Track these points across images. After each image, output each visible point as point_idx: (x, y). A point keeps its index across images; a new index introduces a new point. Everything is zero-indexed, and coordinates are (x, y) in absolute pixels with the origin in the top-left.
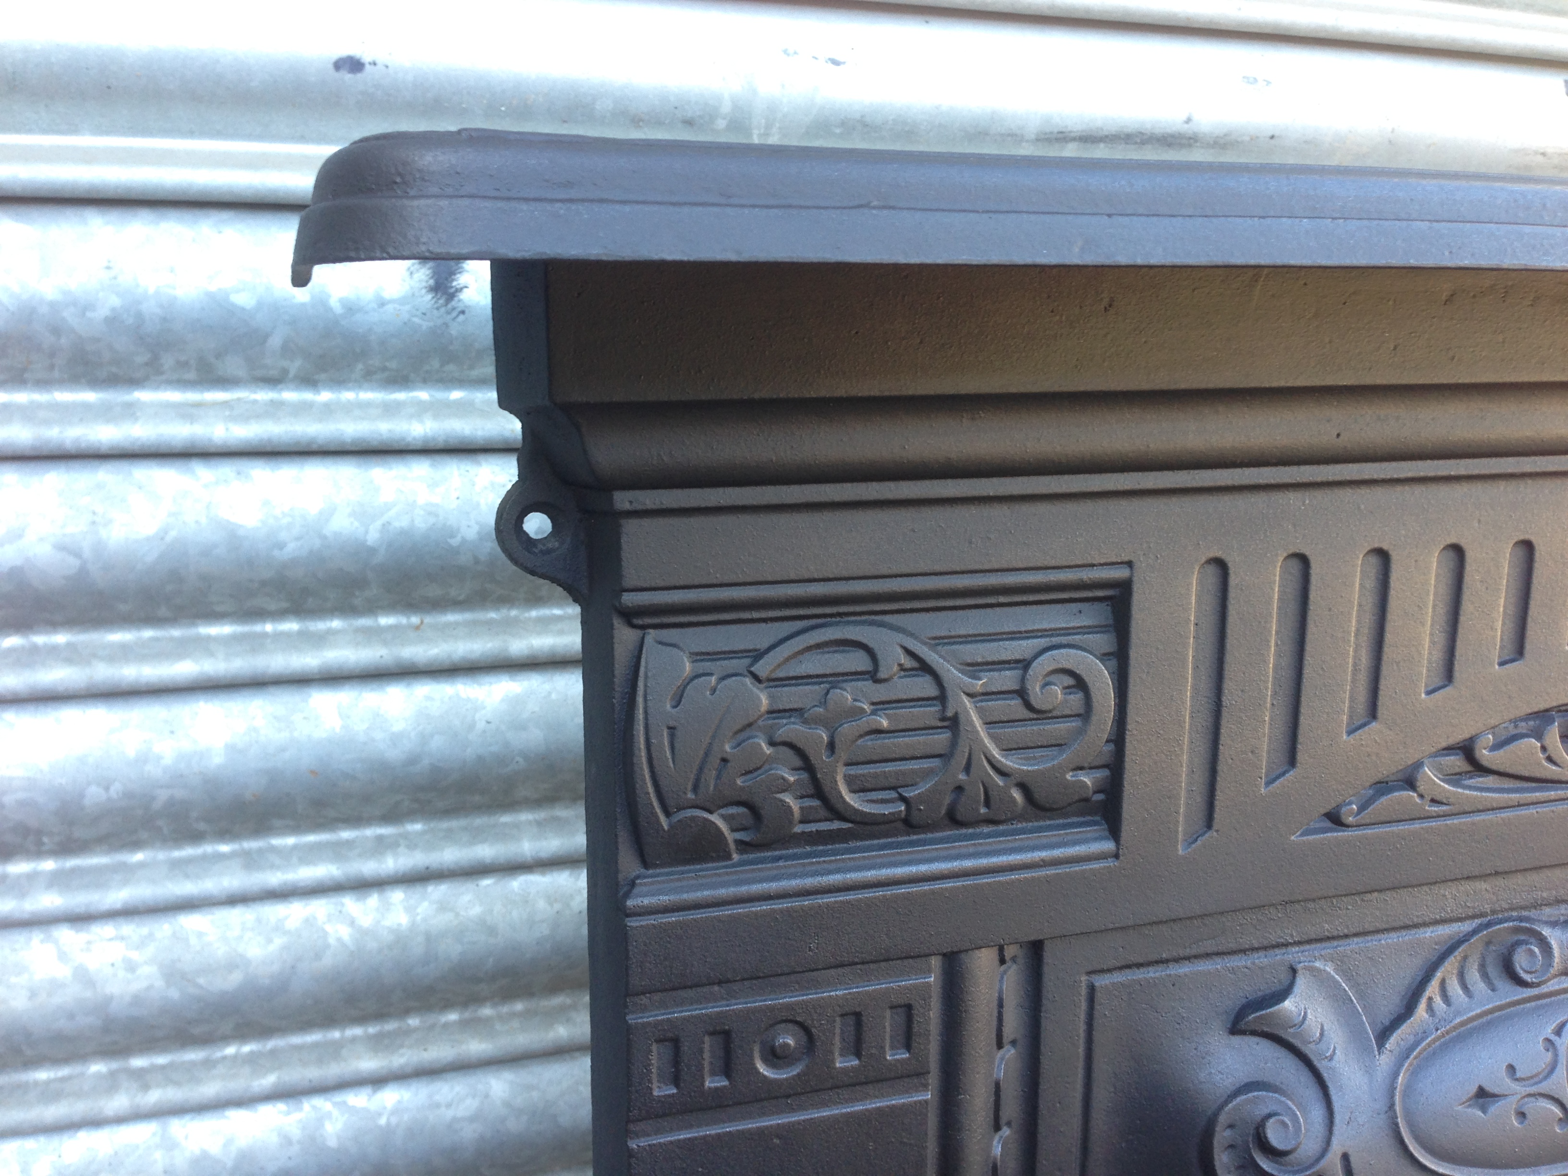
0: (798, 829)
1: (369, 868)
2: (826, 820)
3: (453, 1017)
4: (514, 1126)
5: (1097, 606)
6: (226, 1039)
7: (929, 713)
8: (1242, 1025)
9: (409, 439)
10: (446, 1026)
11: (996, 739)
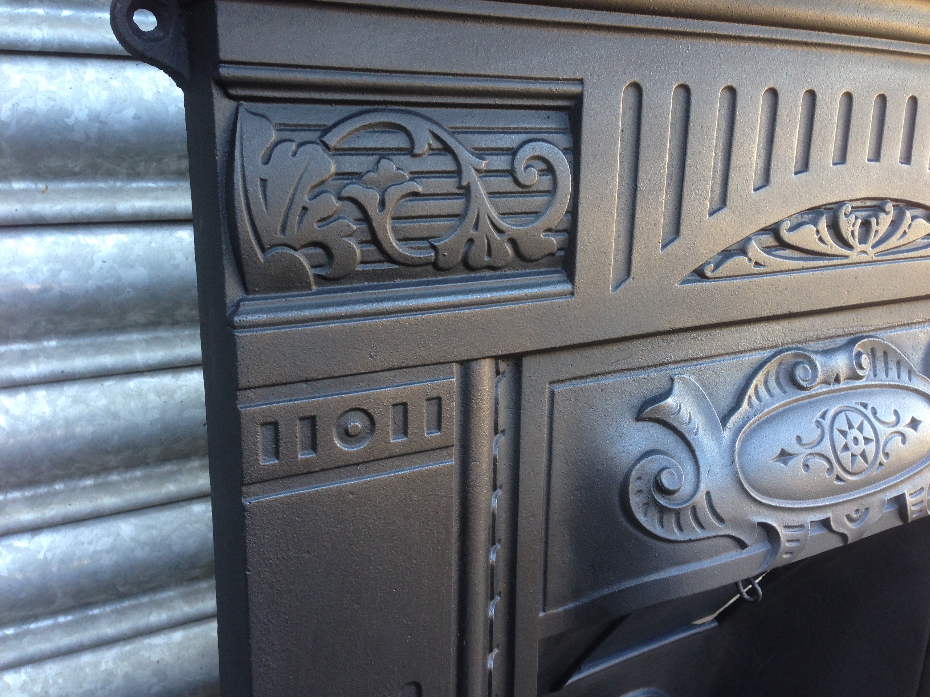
0: (359, 268)
2: (380, 261)
3: (89, 482)
4: (140, 554)
5: (559, 113)
7: (449, 184)
8: (644, 415)
10: (84, 489)
11: (496, 206)
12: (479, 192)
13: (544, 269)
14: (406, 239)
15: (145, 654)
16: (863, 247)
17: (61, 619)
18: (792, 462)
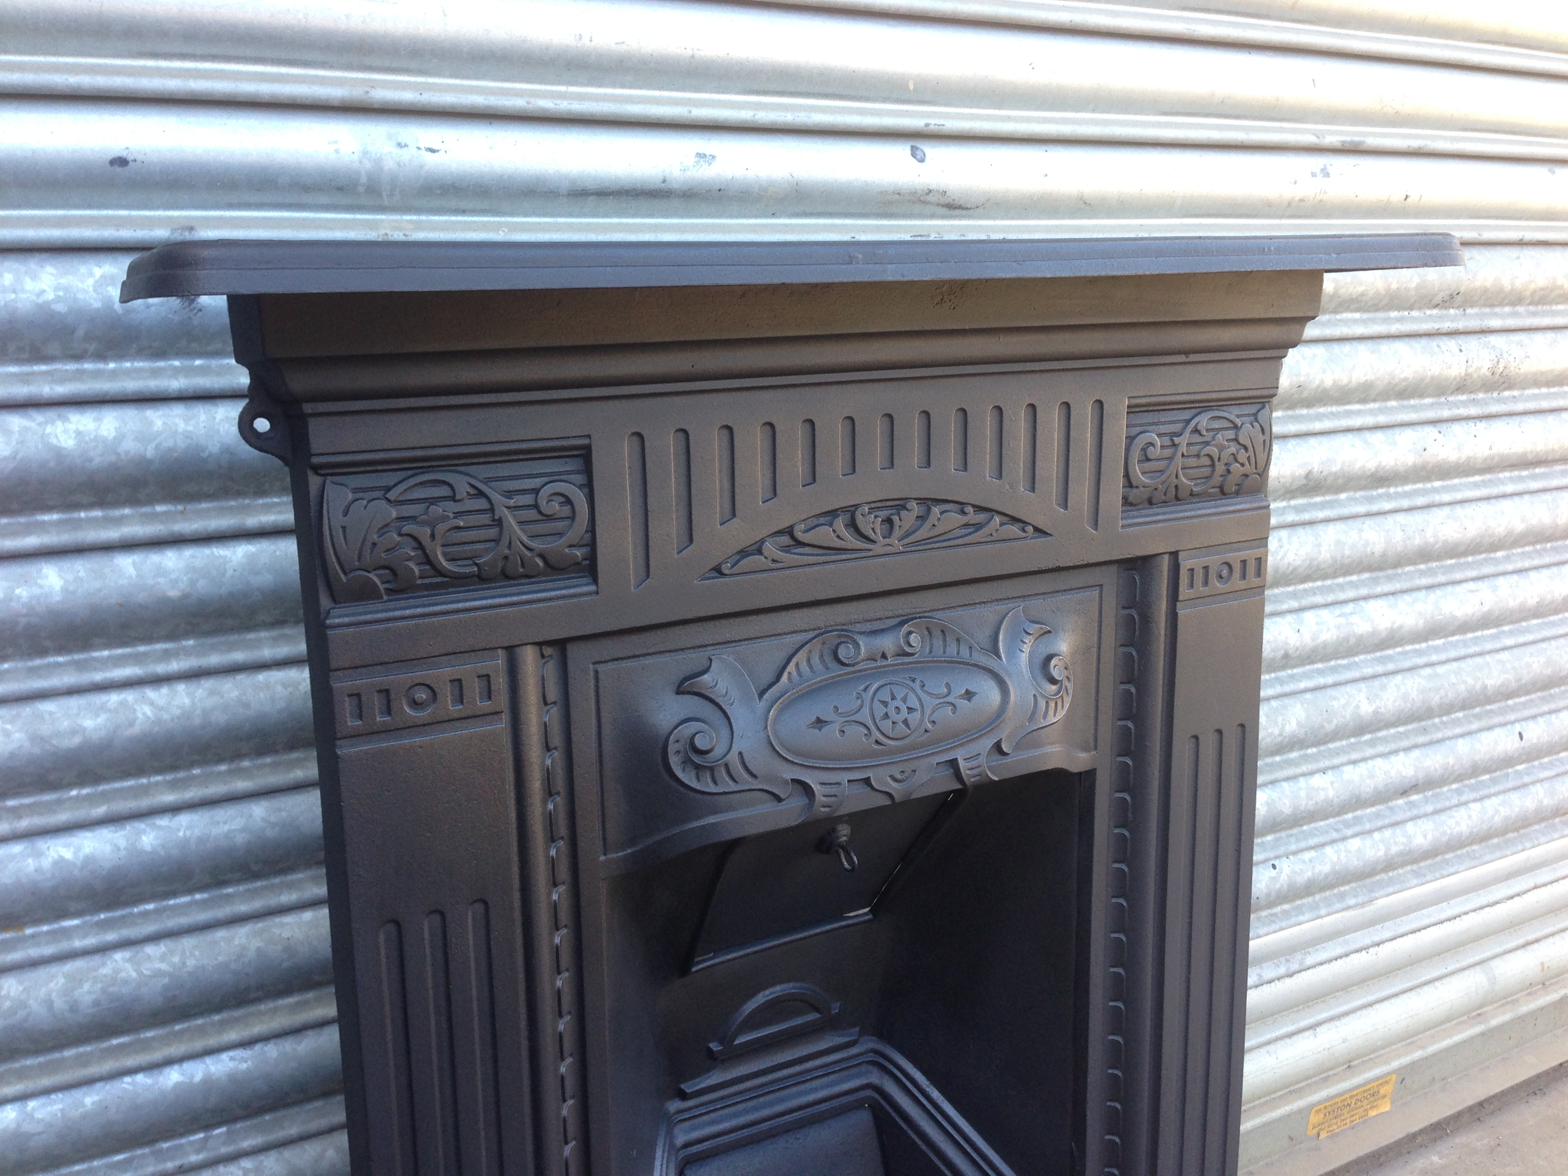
0: (419, 582)
1: (161, 669)
2: (435, 577)
3: (223, 768)
4: (270, 833)
5: (576, 459)
6: (71, 786)
7: (485, 519)
8: (682, 689)
9: (170, 390)
10: (220, 773)
11: (524, 531)
12: (510, 522)
13: (573, 575)
14: (454, 560)
15: (277, 931)
16: (887, 541)
17: (198, 896)
18: (825, 729)
